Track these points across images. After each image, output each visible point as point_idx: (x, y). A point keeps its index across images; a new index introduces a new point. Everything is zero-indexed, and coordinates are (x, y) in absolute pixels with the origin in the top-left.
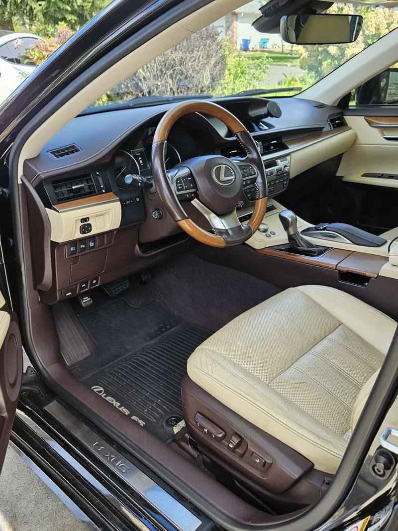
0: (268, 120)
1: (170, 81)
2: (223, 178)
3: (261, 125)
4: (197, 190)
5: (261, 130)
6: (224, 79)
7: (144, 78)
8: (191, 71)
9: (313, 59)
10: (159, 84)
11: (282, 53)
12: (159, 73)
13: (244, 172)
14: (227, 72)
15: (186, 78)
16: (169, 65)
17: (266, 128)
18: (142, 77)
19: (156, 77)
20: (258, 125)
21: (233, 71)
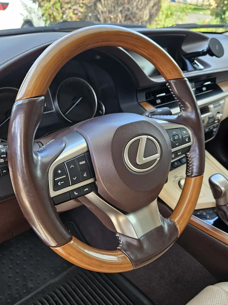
0: (206, 58)
1: (120, 15)
2: (141, 159)
3: (196, 63)
4: (95, 180)
5: (195, 69)
6: (158, 18)
7: (102, 12)
8: (135, 9)
9: (219, 8)
10: (112, 17)
11: (197, 5)
12: (113, 9)
13: (174, 140)
14: (160, 13)
15: (131, 14)
16: (120, 3)
17: (201, 67)
18: (100, 11)
19: (110, 12)
20: (192, 62)
21: (165, 12)
